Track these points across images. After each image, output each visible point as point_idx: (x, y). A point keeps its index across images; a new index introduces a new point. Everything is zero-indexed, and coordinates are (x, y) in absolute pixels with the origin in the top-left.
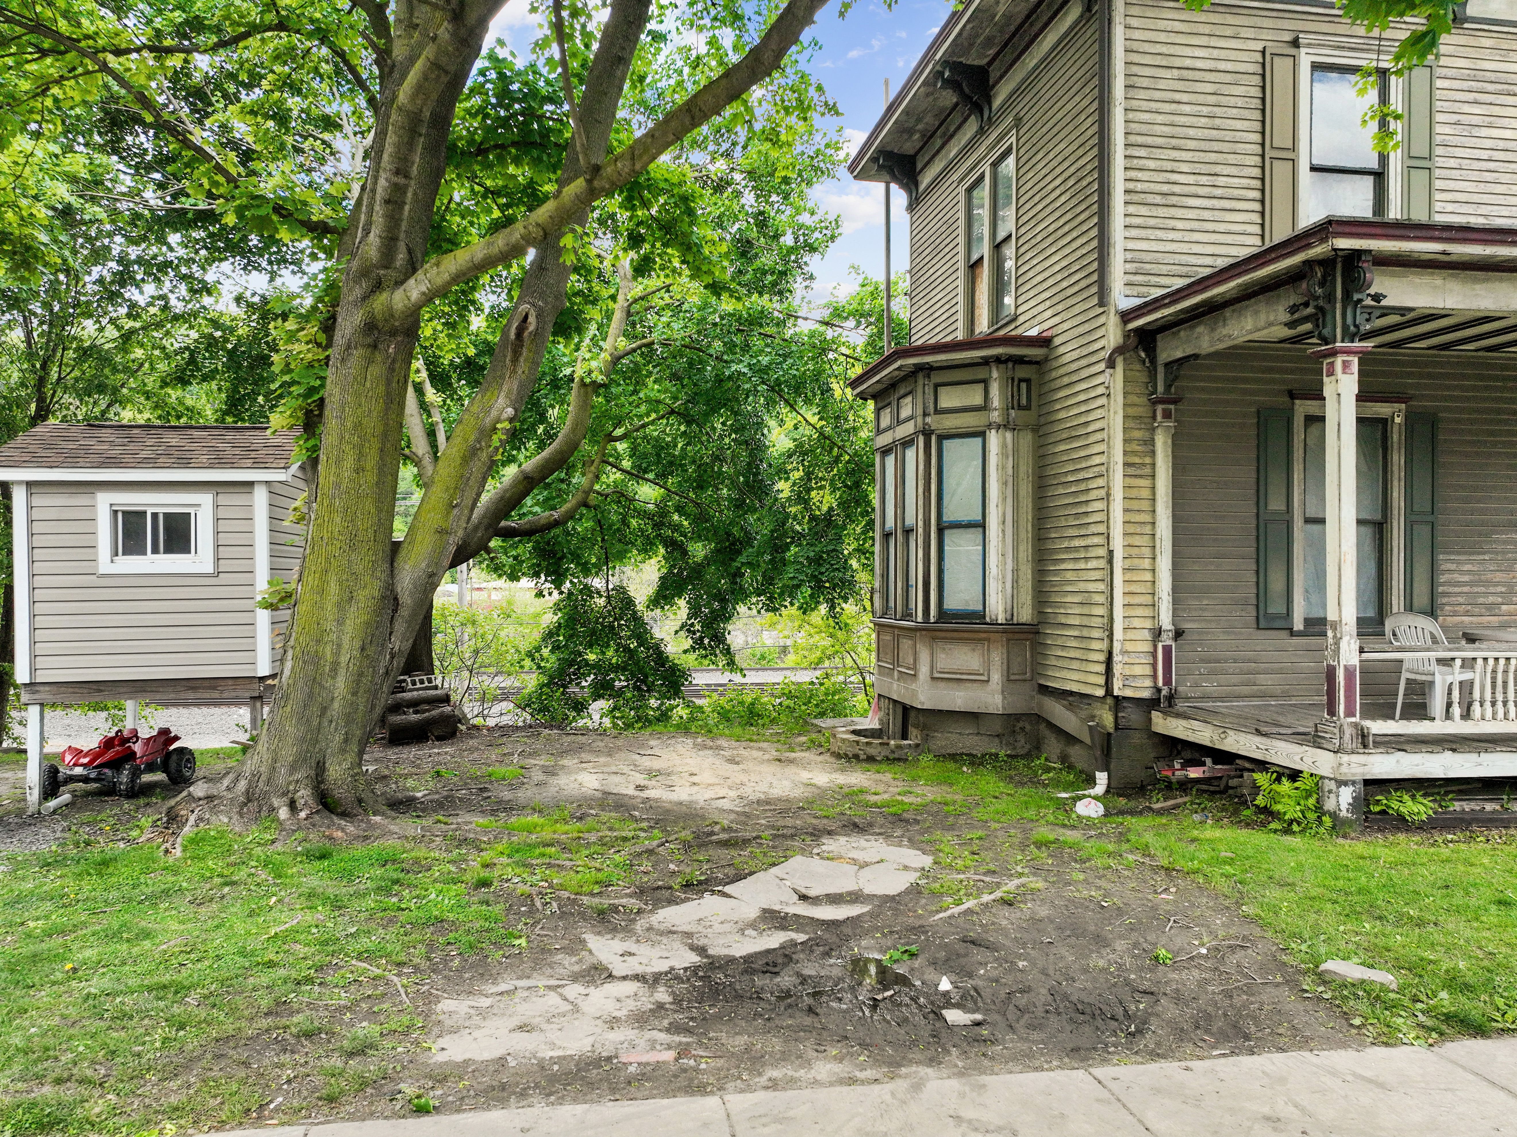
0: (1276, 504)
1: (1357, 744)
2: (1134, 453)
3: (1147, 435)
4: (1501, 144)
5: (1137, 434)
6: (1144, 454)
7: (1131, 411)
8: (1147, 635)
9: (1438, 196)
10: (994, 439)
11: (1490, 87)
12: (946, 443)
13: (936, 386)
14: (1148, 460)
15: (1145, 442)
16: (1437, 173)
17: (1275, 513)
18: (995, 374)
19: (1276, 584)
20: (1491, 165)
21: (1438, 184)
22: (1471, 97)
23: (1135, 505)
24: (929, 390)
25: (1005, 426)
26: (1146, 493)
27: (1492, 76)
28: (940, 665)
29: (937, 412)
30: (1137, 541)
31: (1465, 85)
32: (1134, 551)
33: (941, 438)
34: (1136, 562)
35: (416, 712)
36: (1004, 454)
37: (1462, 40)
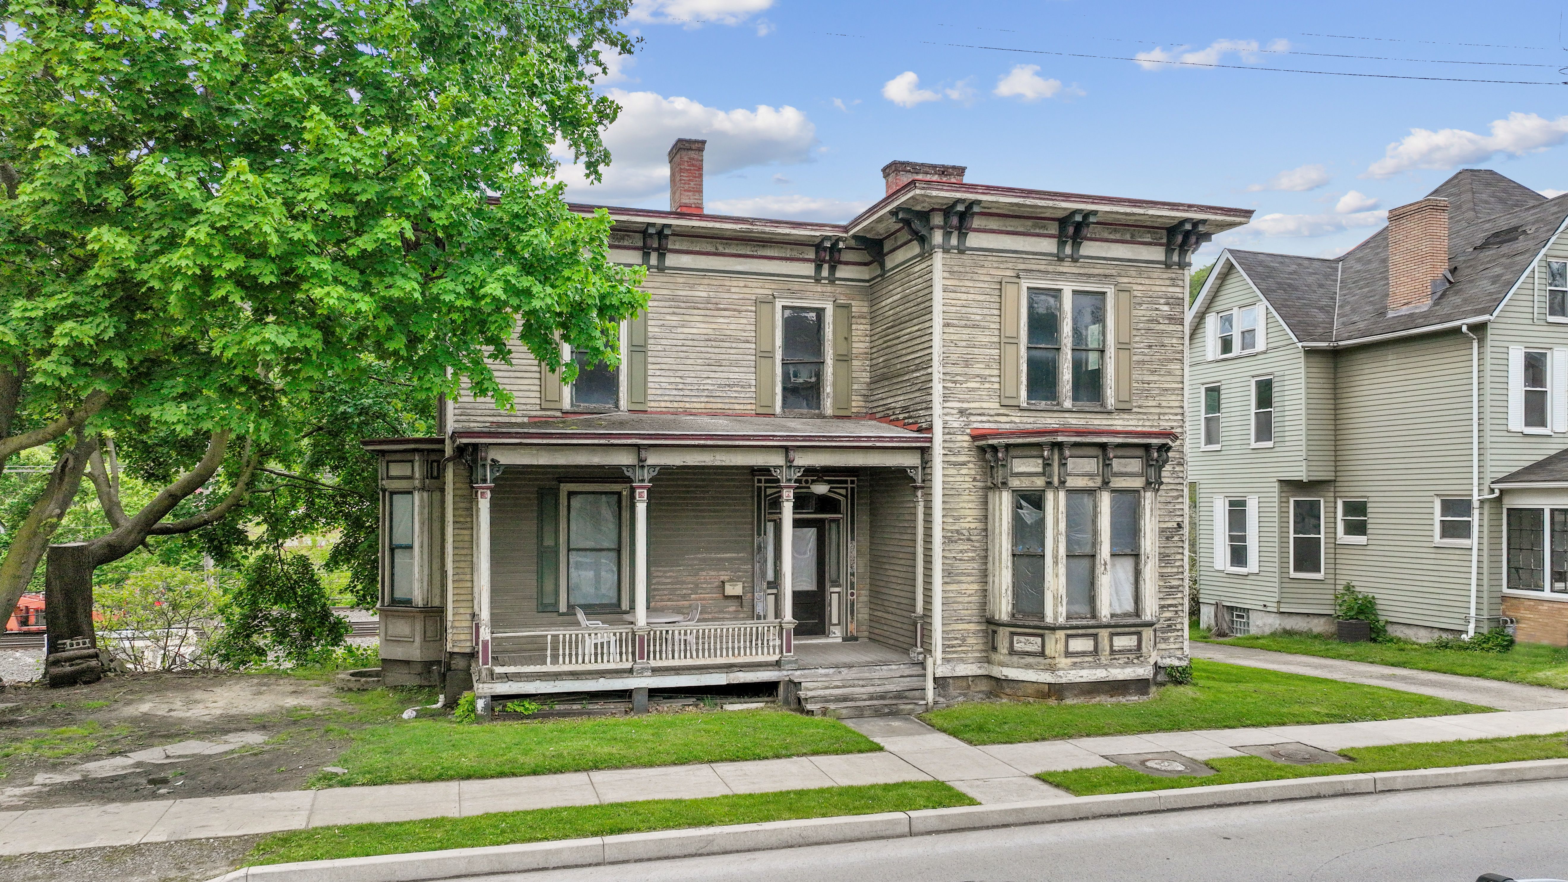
0: (549, 542)
1: (489, 677)
2: (460, 516)
3: (468, 505)
4: (690, 337)
5: (462, 505)
6: (467, 516)
7: (459, 492)
8: (469, 617)
9: (650, 366)
10: (417, 495)
11: (683, 305)
12: (395, 497)
13: (388, 462)
14: (469, 519)
15: (467, 509)
16: (650, 353)
17: (548, 547)
18: (417, 458)
19: (549, 586)
20: (684, 348)
21: (650, 360)
22: (671, 310)
23: (461, 545)
24: (384, 464)
25: (423, 489)
26: (467, 538)
27: (685, 299)
28: (389, 633)
29: (388, 477)
30: (462, 565)
31: (667, 304)
32: (460, 571)
33: (392, 493)
34: (462, 576)
35: (71, 666)
36: (422, 507)
37: (665, 279)
